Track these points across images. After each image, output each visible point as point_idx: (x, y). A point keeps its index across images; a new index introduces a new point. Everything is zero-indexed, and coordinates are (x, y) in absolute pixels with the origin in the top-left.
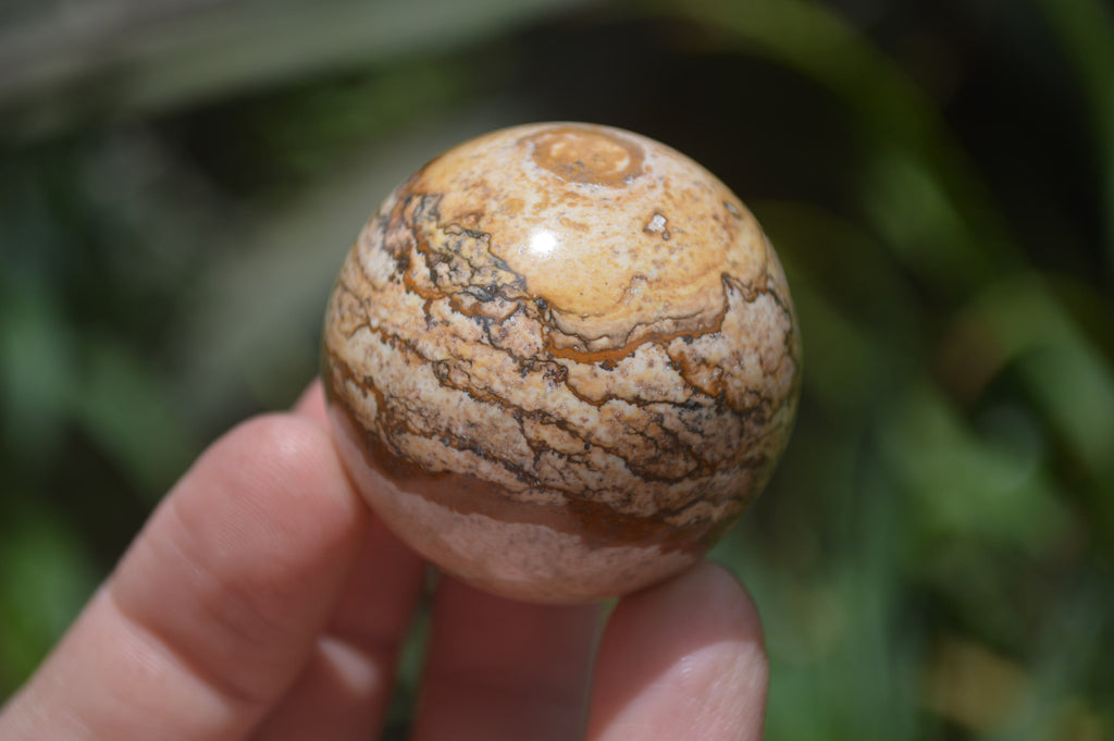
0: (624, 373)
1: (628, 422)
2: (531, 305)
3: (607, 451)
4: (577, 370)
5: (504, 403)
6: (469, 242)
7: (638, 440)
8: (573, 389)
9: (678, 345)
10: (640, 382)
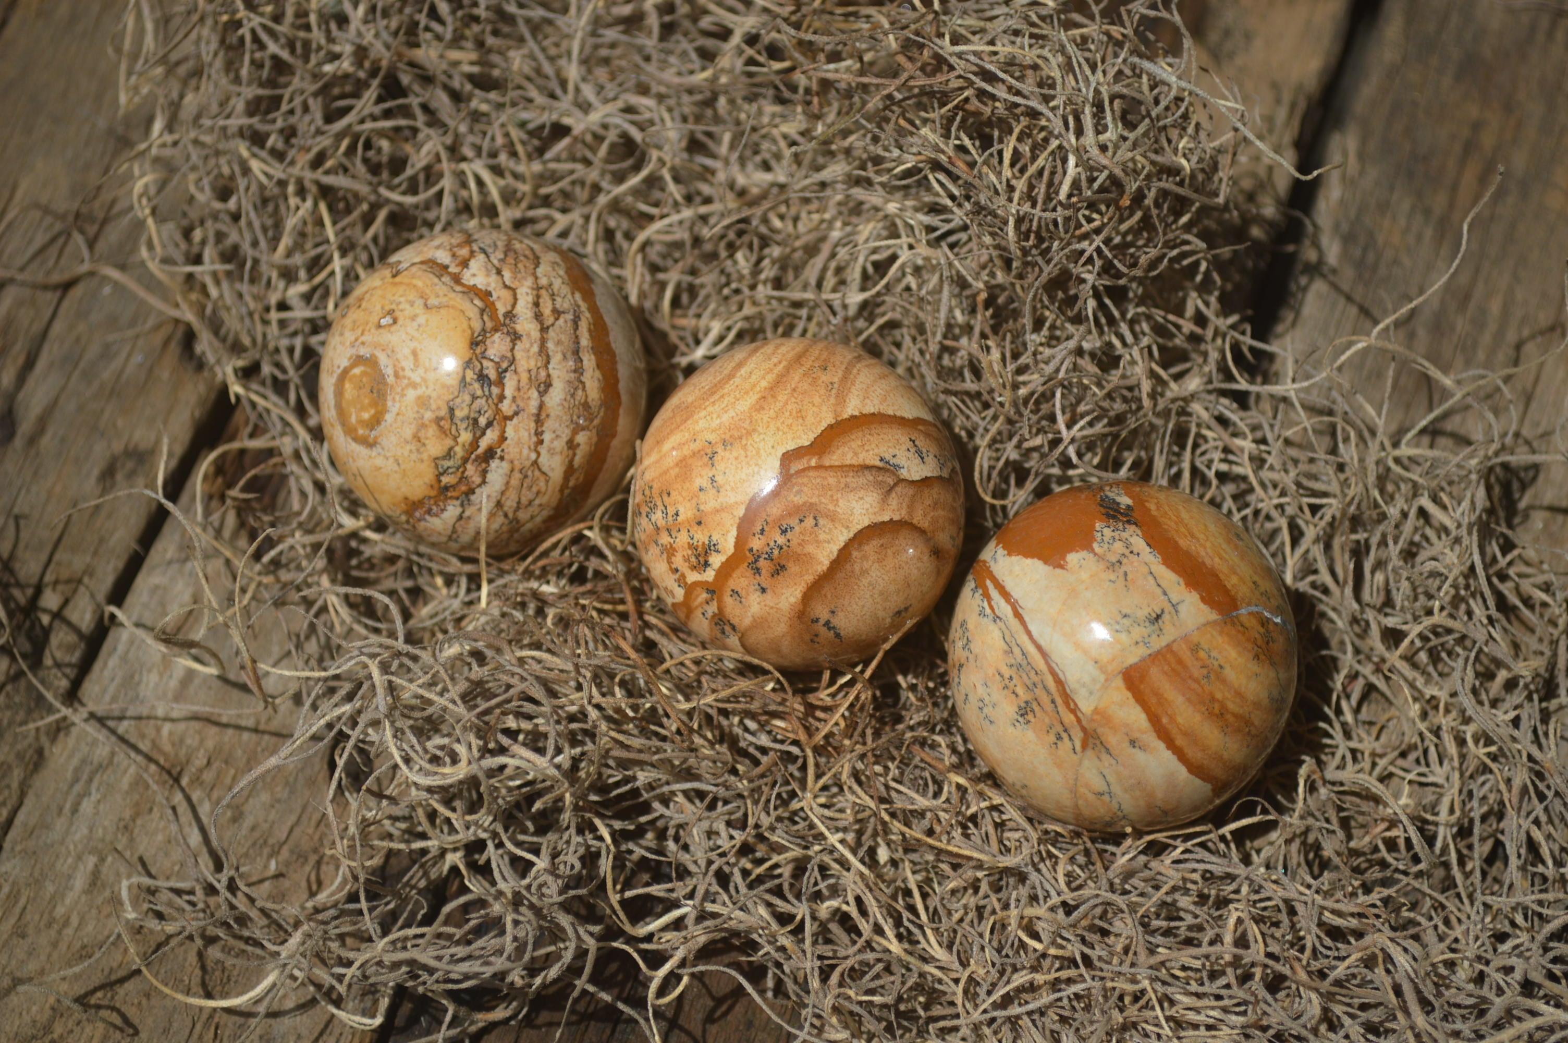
0: (488, 285)
1: (514, 273)
2: (479, 350)
3: (537, 278)
4: (501, 309)
5: (543, 342)
6: (459, 414)
7: (520, 266)
8: (514, 305)
9: (454, 270)
10: (488, 276)
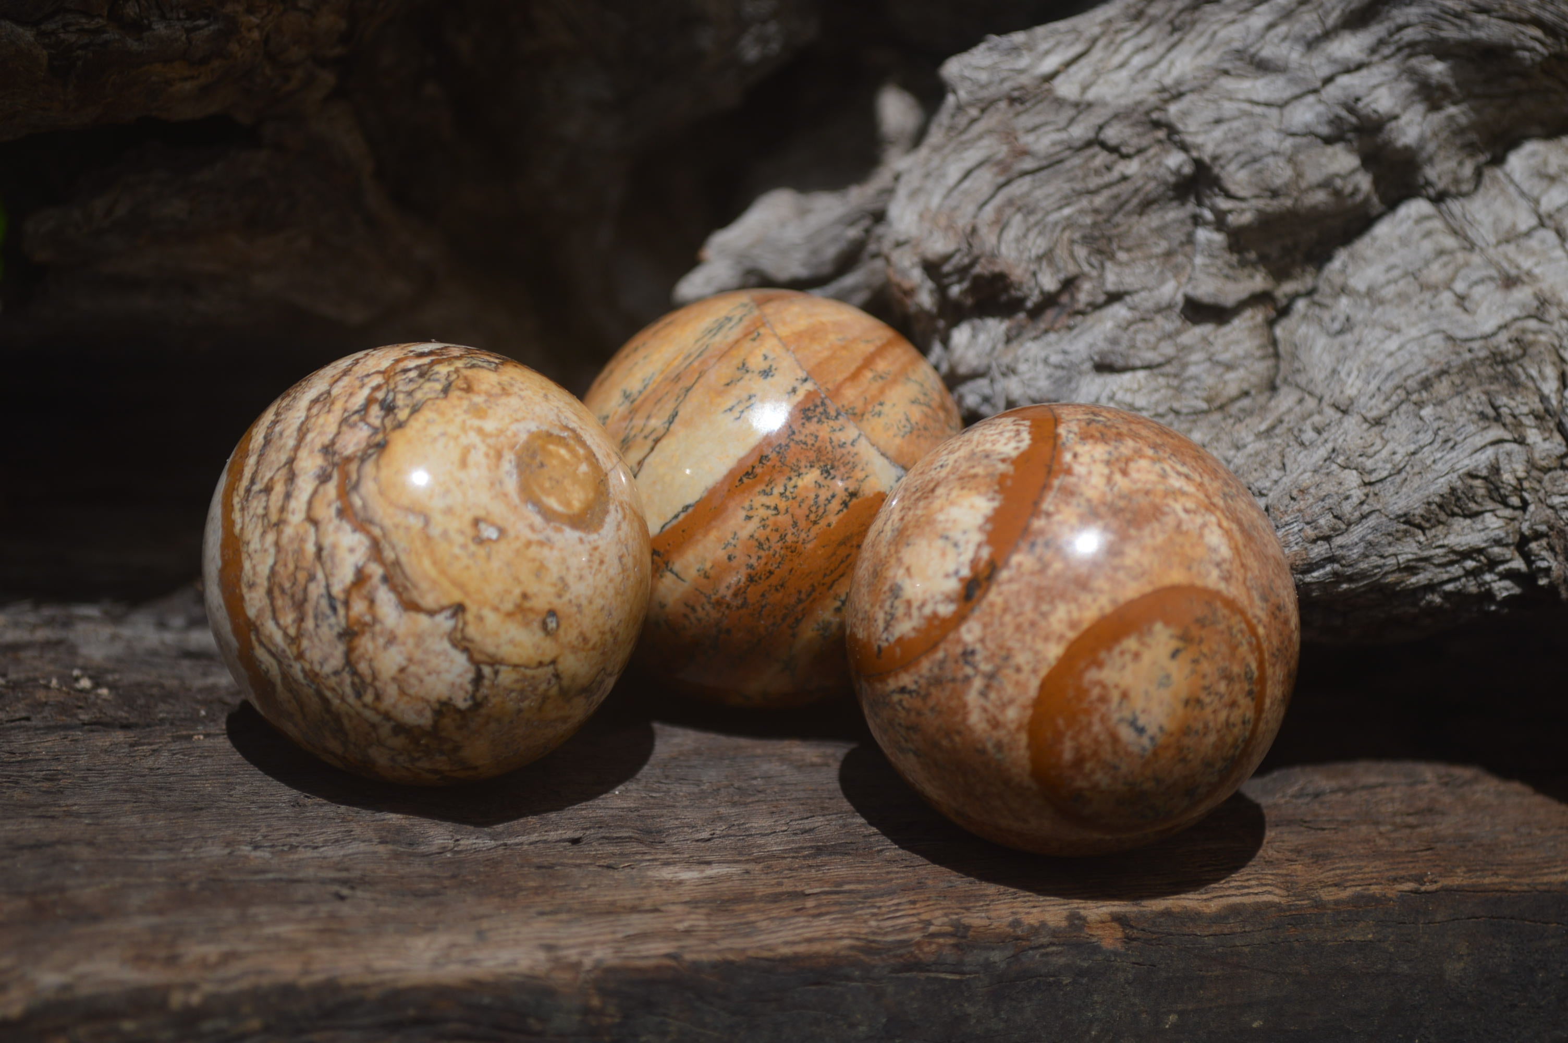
0: (338, 529)
1: (300, 552)
2: (379, 437)
3: (277, 544)
4: (331, 489)
5: (297, 448)
7: (291, 567)
8: (315, 492)
9: (376, 571)
10: (334, 546)
